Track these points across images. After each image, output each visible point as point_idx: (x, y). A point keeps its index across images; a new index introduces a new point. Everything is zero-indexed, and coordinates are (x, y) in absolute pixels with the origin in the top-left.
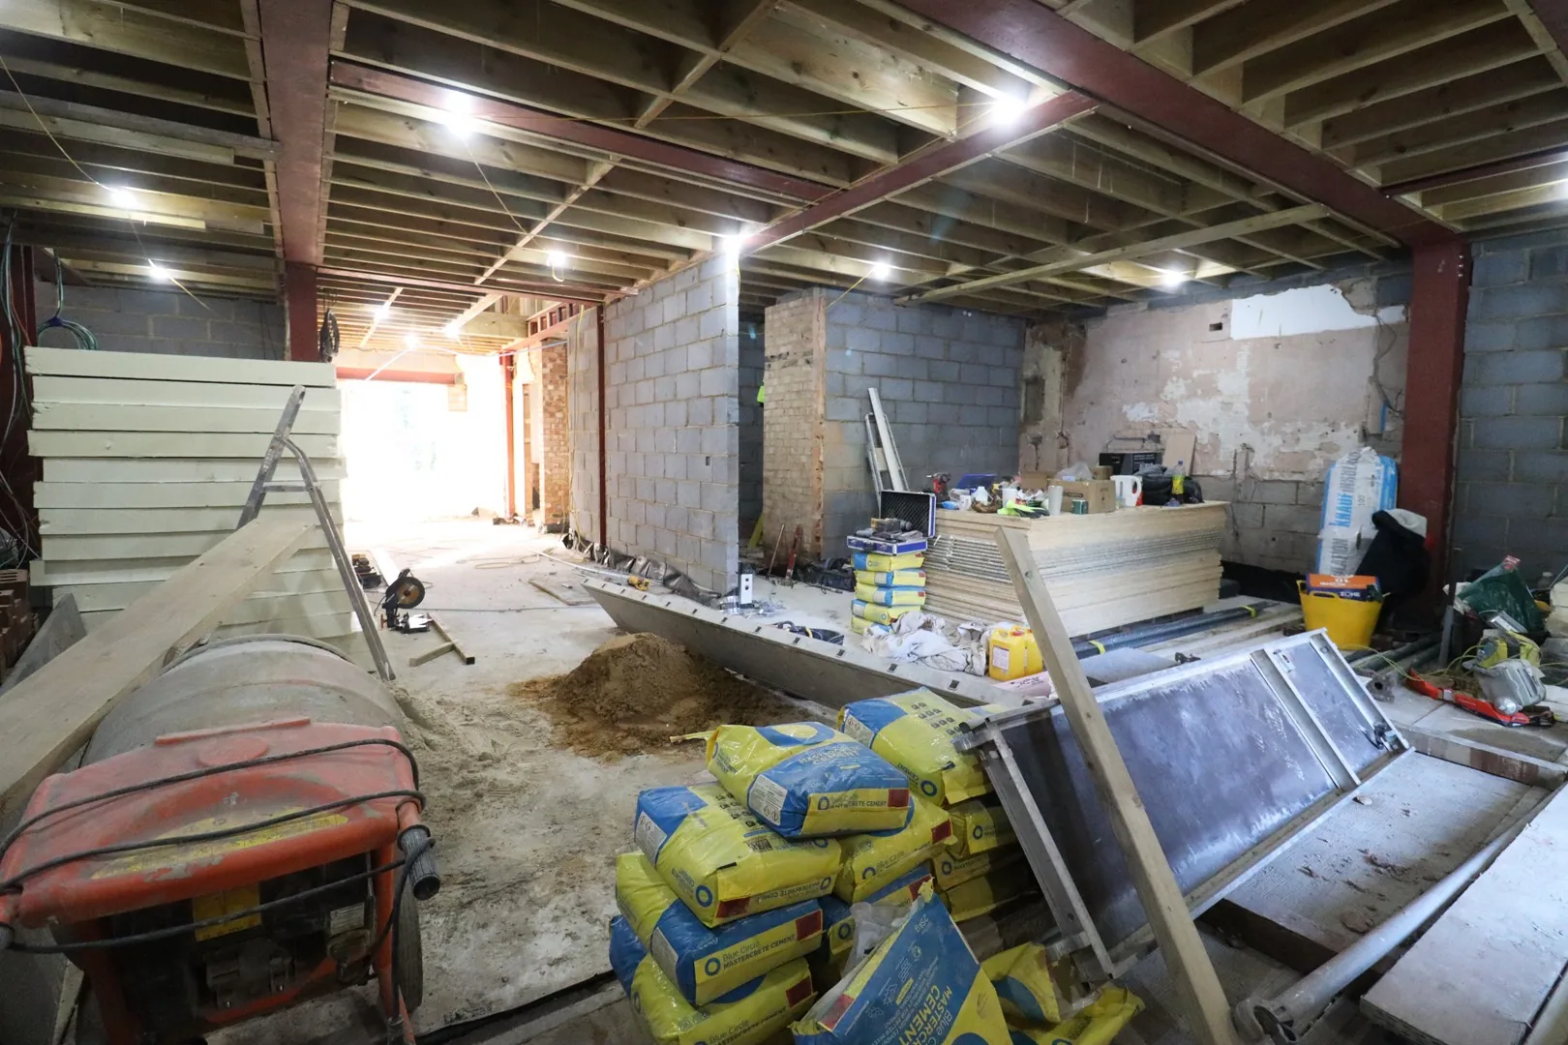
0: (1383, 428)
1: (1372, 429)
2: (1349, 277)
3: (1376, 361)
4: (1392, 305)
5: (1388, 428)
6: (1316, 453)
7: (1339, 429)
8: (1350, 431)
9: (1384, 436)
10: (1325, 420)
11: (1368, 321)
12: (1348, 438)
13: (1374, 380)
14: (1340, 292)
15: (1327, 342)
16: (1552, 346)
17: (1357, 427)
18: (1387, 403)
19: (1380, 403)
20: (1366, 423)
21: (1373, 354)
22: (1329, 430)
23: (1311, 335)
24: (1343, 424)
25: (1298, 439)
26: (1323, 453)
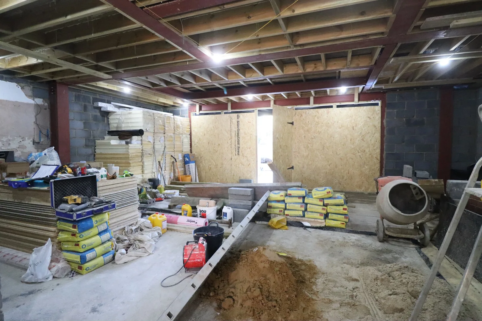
0: (40, 140)
1: (37, 140)
2: (23, 83)
3: (36, 117)
4: (39, 98)
5: (42, 140)
6: (17, 149)
7: (25, 140)
8: (29, 141)
9: (40, 143)
10: (20, 136)
11: (30, 101)
12: (29, 143)
13: (36, 123)
14: (20, 88)
15: (17, 105)
16: (81, 120)
17: (32, 140)
18: (40, 132)
19: (39, 131)
20: (34, 138)
21: (34, 114)
22: (21, 140)
23: (11, 102)
24: (27, 138)
25: (10, 144)
26: (20, 149)
